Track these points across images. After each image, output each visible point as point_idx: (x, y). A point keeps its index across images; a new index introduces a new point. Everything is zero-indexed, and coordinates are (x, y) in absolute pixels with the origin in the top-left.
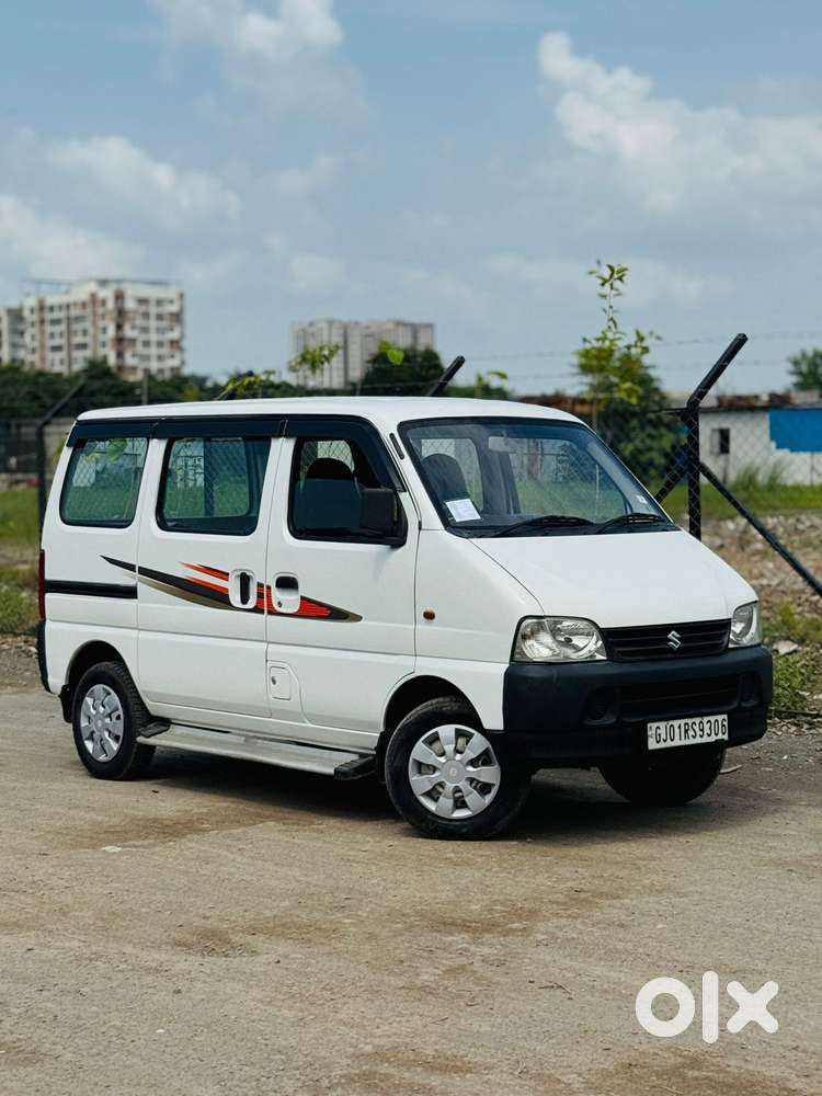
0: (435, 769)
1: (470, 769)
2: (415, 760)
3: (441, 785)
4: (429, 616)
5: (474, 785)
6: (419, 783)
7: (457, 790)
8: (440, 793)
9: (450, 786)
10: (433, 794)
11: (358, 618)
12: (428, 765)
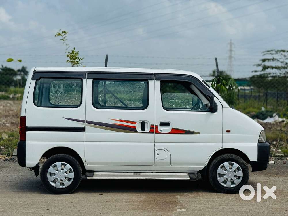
0: (224, 175)
1: (234, 173)
2: (218, 173)
3: (227, 179)
4: (228, 131)
5: (236, 177)
6: (220, 180)
7: (232, 179)
8: (227, 181)
9: (229, 179)
10: (225, 182)
11: (199, 133)
12: (222, 174)
